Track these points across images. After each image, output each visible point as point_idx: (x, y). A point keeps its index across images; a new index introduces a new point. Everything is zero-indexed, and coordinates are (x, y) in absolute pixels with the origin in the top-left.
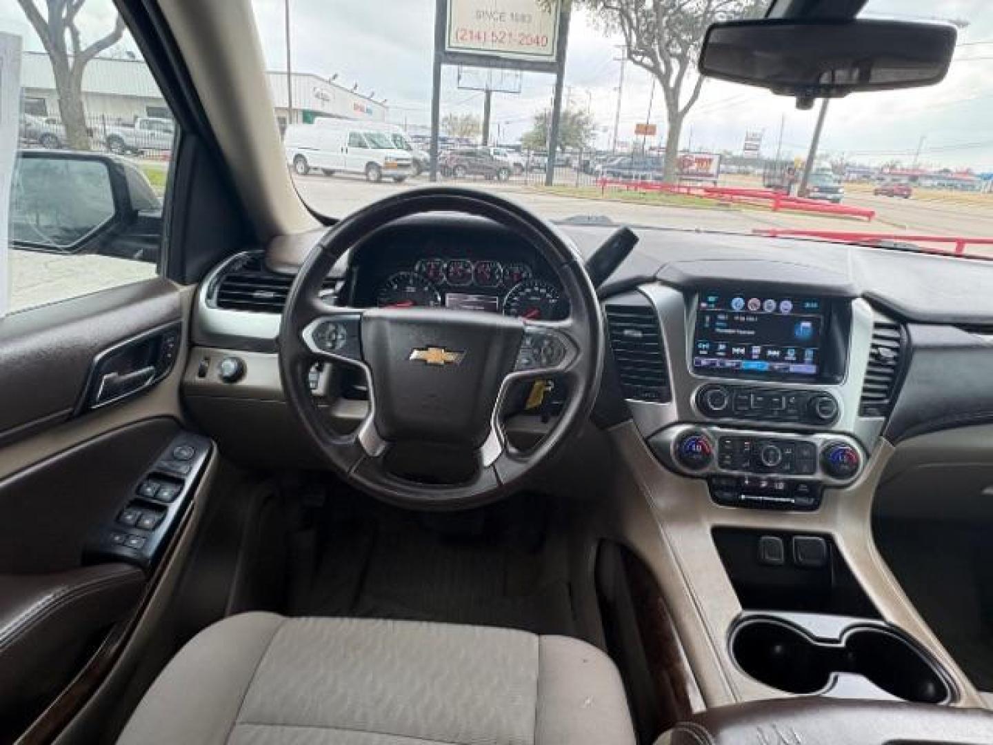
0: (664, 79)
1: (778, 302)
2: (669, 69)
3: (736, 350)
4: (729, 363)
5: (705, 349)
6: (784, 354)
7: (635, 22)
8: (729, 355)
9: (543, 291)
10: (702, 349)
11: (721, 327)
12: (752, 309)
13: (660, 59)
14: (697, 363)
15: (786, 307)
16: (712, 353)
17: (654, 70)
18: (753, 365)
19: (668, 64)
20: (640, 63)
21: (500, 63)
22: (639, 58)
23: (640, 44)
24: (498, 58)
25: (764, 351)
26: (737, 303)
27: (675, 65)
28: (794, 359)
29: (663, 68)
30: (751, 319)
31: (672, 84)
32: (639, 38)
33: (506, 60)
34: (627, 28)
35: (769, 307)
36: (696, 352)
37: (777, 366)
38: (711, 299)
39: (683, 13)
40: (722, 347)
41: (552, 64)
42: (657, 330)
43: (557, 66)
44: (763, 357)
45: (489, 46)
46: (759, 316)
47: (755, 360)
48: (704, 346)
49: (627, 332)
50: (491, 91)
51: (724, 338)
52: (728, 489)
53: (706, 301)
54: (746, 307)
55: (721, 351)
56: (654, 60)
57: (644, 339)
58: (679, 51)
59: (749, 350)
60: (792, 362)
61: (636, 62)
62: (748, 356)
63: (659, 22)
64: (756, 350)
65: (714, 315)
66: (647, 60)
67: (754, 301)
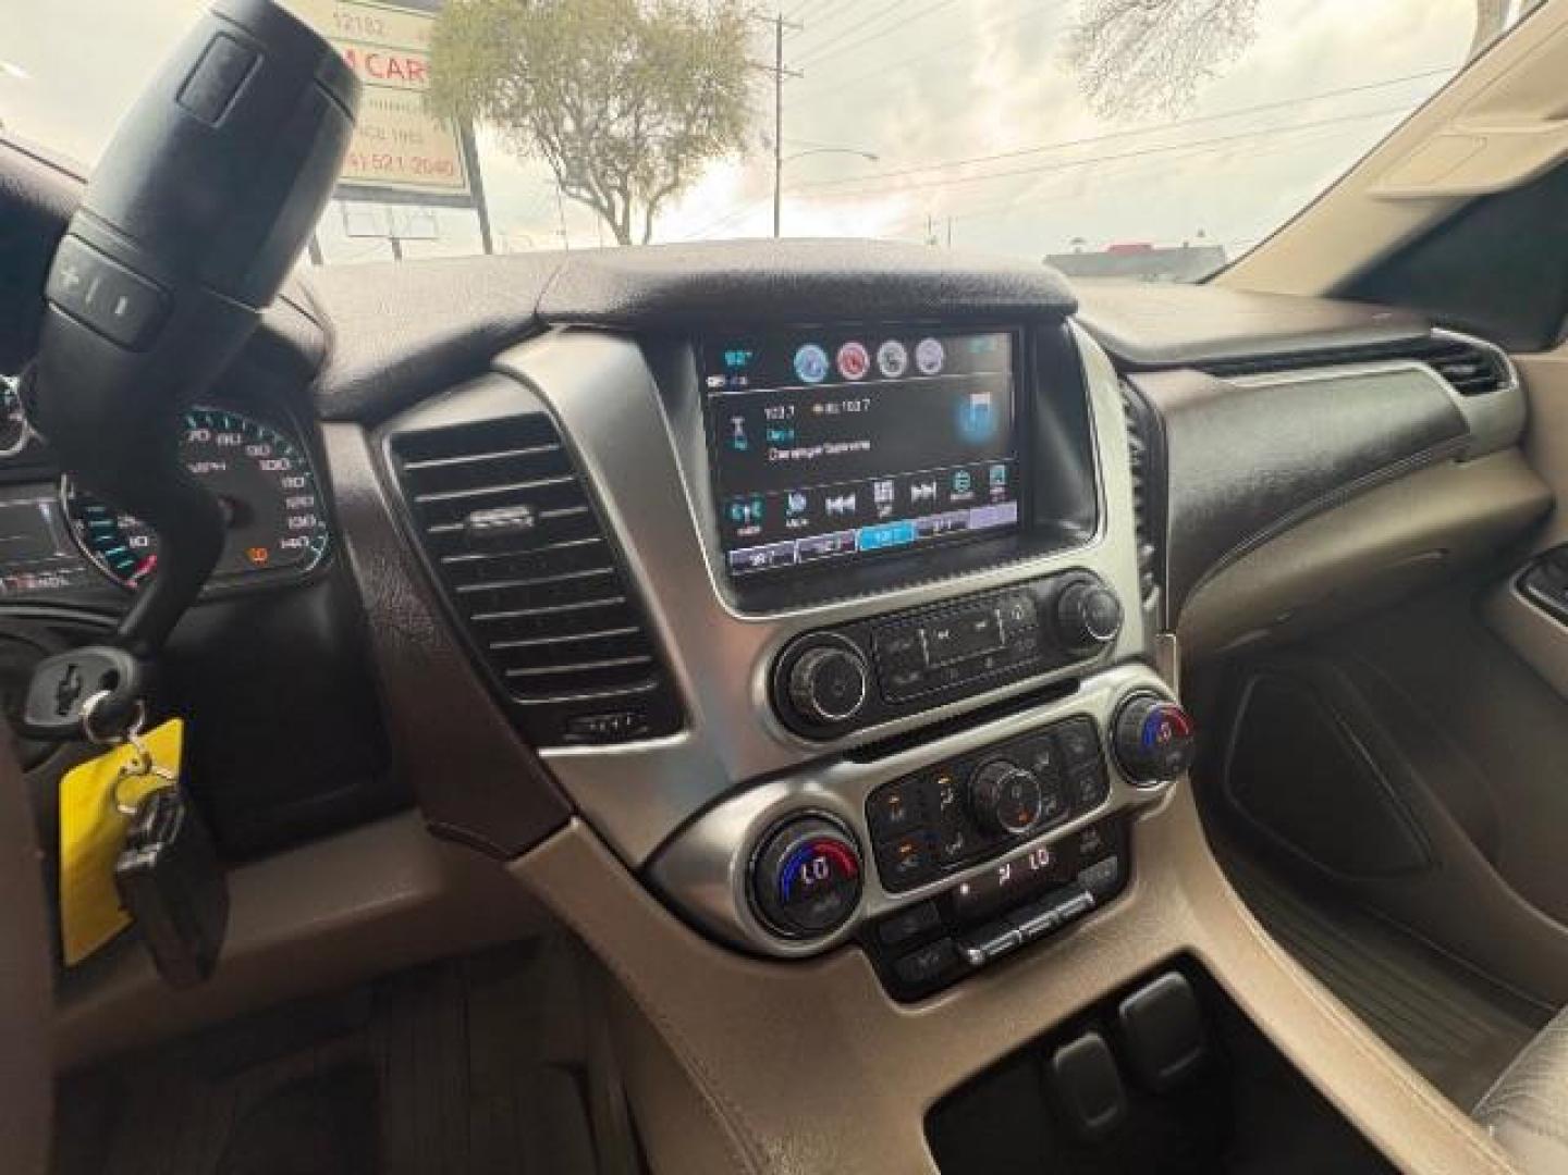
0: (610, 214)
1: (911, 344)
2: (612, 206)
3: (837, 504)
4: (825, 544)
5: (753, 521)
6: (946, 487)
7: (557, 145)
8: (821, 521)
9: (226, 439)
10: (742, 523)
11: (785, 445)
12: (854, 376)
13: (600, 194)
14: (739, 567)
15: (929, 359)
16: (774, 527)
17: (595, 203)
18: (884, 535)
19: (609, 197)
20: (577, 197)
21: (395, 197)
22: (574, 190)
23: (570, 173)
24: (390, 190)
25: (902, 491)
26: (810, 361)
27: (617, 196)
28: (969, 495)
29: (605, 203)
30: (854, 406)
31: (619, 220)
32: (568, 165)
33: (405, 193)
34: (549, 151)
35: (893, 364)
36: (728, 535)
37: (938, 522)
38: (733, 358)
39: (612, 138)
40: (797, 503)
41: (468, 198)
42: (581, 491)
43: (474, 199)
44: (904, 508)
45: (371, 173)
46: (871, 392)
47: (885, 520)
48: (746, 510)
49: (479, 519)
50: (399, 239)
51: (797, 474)
52: (924, 939)
53: (719, 368)
54: (833, 374)
55: (797, 515)
56: (594, 193)
57: (545, 531)
58: (618, 182)
59: (865, 496)
60: (966, 505)
61: (570, 195)
62: (866, 514)
63: (585, 150)
64: (883, 491)
65: (752, 409)
66: (585, 194)
67: (852, 349)
